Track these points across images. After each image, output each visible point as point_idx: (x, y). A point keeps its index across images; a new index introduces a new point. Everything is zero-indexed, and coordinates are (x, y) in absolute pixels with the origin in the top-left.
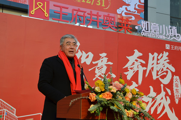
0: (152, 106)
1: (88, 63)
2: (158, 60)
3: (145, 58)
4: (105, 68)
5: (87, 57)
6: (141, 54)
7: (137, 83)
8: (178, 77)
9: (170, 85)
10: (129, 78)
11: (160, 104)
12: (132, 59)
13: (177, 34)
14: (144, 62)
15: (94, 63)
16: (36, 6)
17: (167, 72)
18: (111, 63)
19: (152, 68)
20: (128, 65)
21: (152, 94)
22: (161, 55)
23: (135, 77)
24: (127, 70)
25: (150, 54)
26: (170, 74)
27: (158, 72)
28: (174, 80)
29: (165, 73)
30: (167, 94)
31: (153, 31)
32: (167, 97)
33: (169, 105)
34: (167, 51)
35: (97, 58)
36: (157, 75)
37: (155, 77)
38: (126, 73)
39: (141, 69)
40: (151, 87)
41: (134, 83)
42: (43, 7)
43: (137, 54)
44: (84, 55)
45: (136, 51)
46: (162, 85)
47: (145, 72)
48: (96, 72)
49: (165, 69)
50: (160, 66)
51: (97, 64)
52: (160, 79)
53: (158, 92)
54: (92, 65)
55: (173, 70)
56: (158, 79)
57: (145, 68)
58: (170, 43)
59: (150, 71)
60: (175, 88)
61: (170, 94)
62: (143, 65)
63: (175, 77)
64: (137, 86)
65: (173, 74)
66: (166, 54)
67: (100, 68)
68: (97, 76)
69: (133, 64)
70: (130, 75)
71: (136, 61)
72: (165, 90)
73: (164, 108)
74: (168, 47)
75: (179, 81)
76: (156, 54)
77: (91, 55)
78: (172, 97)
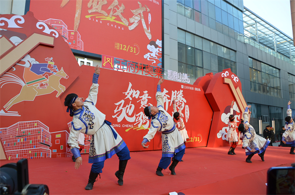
1: (137, 97)
2: (177, 95)
3: (170, 94)
4: (147, 100)
5: (136, 93)
6: (168, 92)
8: (188, 106)
9: (183, 111)
13: (187, 79)
14: (169, 97)
15: (140, 97)
16: (106, 60)
17: (182, 103)
18: (150, 97)
22: (179, 92)
25: (173, 91)
28: (186, 108)
31: (174, 77)
34: (182, 89)
35: (142, 94)
39: (168, 101)
42: (110, 61)
43: (165, 91)
44: (135, 92)
45: (164, 89)
47: (169, 102)
48: (141, 103)
49: (181, 101)
50: (178, 99)
51: (142, 98)
54: (139, 99)
55: (185, 101)
57: (170, 101)
58: (184, 84)
60: (186, 113)
62: (168, 98)
63: (186, 106)
65: (185, 104)
66: (181, 91)
67: (144, 101)
68: (142, 106)
71: (165, 96)
74: (182, 87)
75: (188, 108)
76: (176, 91)
77: (138, 92)
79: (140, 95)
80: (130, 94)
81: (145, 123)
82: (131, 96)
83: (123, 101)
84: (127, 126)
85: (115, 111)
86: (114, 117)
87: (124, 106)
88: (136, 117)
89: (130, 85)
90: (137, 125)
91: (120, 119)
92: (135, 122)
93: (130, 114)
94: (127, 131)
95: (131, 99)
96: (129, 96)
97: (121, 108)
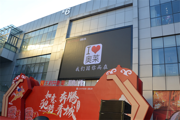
0: (67, 112)
2: (72, 94)
4: (54, 98)
6: (66, 93)
7: (63, 104)
8: (79, 101)
9: (75, 105)
10: (60, 102)
11: (70, 112)
12: (62, 95)
14: (67, 96)
16: (42, 83)
17: (75, 99)
18: (56, 97)
19: (70, 98)
20: (61, 97)
21: (68, 108)
22: (74, 92)
23: (63, 102)
24: (60, 99)
25: (70, 92)
26: (76, 100)
27: (71, 99)
28: (78, 102)
29: (74, 100)
30: (74, 108)
32: (74, 109)
33: (74, 113)
34: (76, 90)
36: (71, 100)
37: (70, 101)
38: (60, 100)
39: (65, 98)
40: (68, 105)
41: (62, 104)
43: (65, 93)
44: (49, 95)
45: (65, 92)
46: (72, 105)
47: (66, 99)
50: (73, 97)
52: (72, 102)
53: (70, 107)
54: (51, 98)
55: (78, 98)
56: (71, 102)
59: (69, 99)
60: (77, 106)
61: (75, 108)
62: (66, 97)
64: (63, 105)
65: (78, 100)
66: (76, 92)
68: (51, 101)
69: (63, 97)
70: (61, 101)
72: (73, 107)
73: (71, 114)
74: (77, 89)
75: (80, 103)
76: (72, 92)
78: (75, 110)
79: (51, 96)
80: (47, 96)
81: (51, 111)
82: (48, 97)
83: (44, 100)
84: (44, 111)
85: (41, 104)
86: (40, 106)
87: (44, 102)
88: (48, 107)
89: (48, 92)
90: (48, 111)
91: (41, 108)
92: (47, 110)
93: (46, 106)
94: (43, 113)
95: (47, 98)
96: (47, 97)
97: (43, 103)
